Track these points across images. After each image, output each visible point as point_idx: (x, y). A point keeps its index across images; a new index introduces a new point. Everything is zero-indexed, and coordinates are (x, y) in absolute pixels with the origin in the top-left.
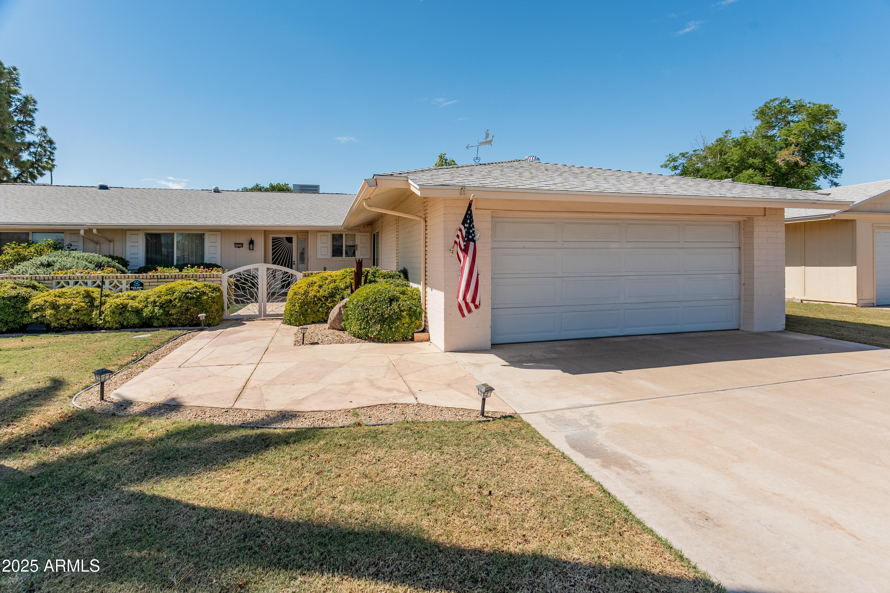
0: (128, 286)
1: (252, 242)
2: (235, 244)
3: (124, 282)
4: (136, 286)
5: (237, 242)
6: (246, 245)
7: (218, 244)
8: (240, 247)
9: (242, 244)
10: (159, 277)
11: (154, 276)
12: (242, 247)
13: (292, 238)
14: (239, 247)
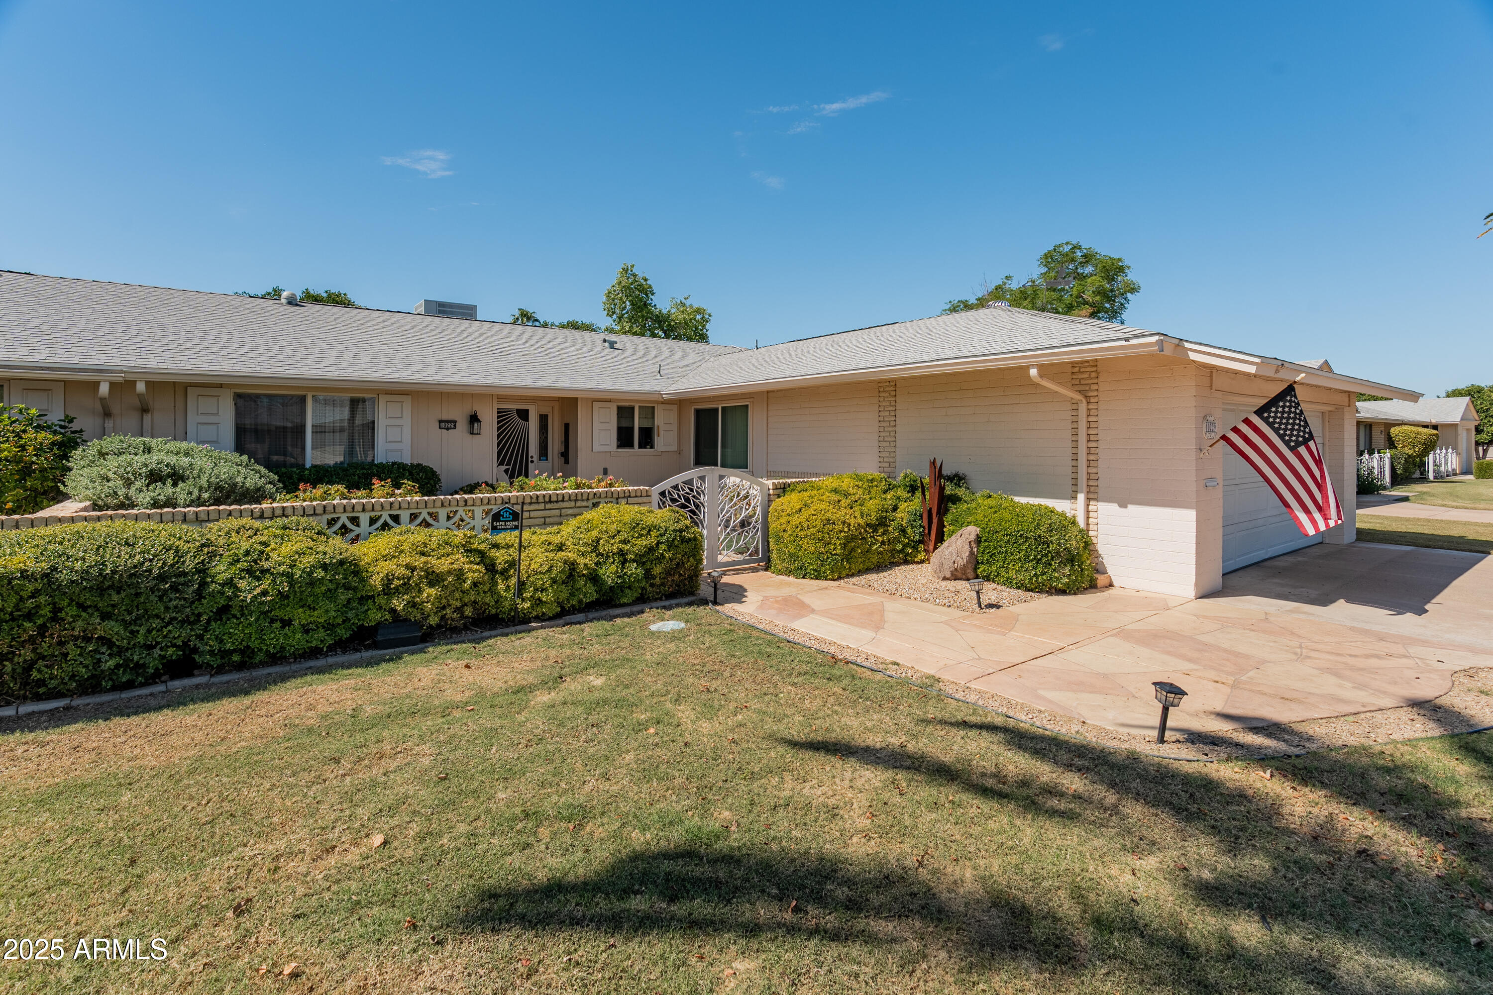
0: (487, 522)
1: (474, 419)
2: (440, 422)
3: (478, 511)
4: (505, 521)
5: (445, 417)
6: (462, 425)
7: (407, 422)
8: (451, 428)
9: (455, 422)
10: (547, 499)
11: (537, 497)
12: (455, 428)
13: (527, 411)
14: (448, 429)
